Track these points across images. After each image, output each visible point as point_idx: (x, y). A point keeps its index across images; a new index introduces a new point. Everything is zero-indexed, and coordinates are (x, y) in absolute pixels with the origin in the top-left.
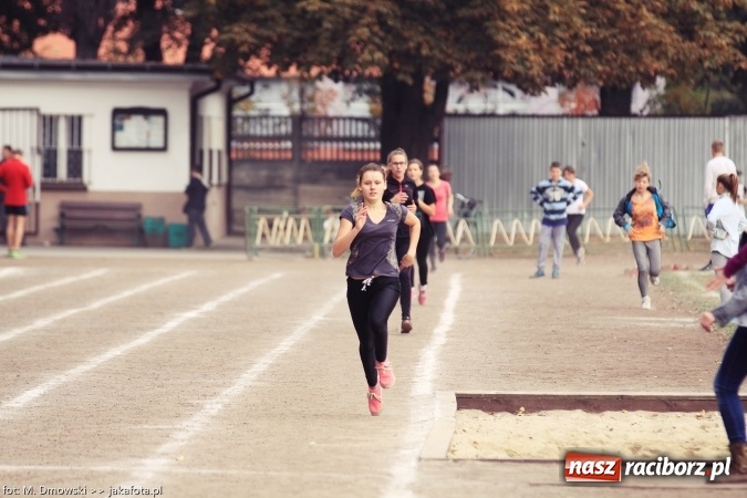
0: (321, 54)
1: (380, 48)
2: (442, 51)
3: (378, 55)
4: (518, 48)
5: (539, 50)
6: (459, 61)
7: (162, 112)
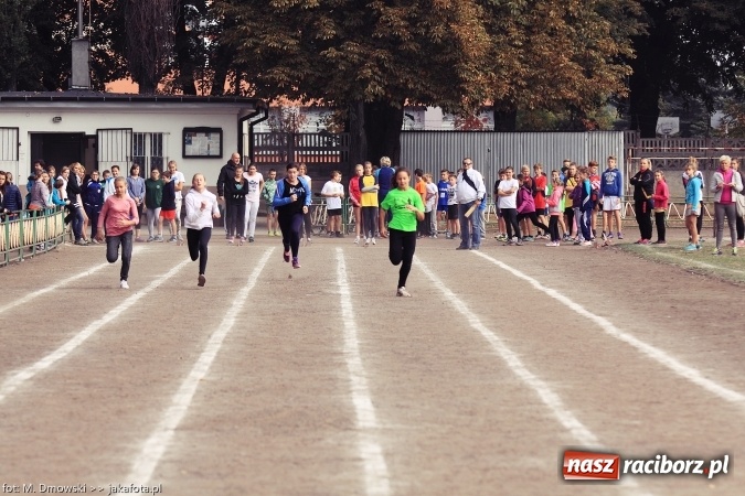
0: (336, 88)
1: (379, 83)
2: (422, 85)
3: (379, 88)
4: (476, 83)
5: (491, 84)
6: (435, 92)
7: (219, 131)
